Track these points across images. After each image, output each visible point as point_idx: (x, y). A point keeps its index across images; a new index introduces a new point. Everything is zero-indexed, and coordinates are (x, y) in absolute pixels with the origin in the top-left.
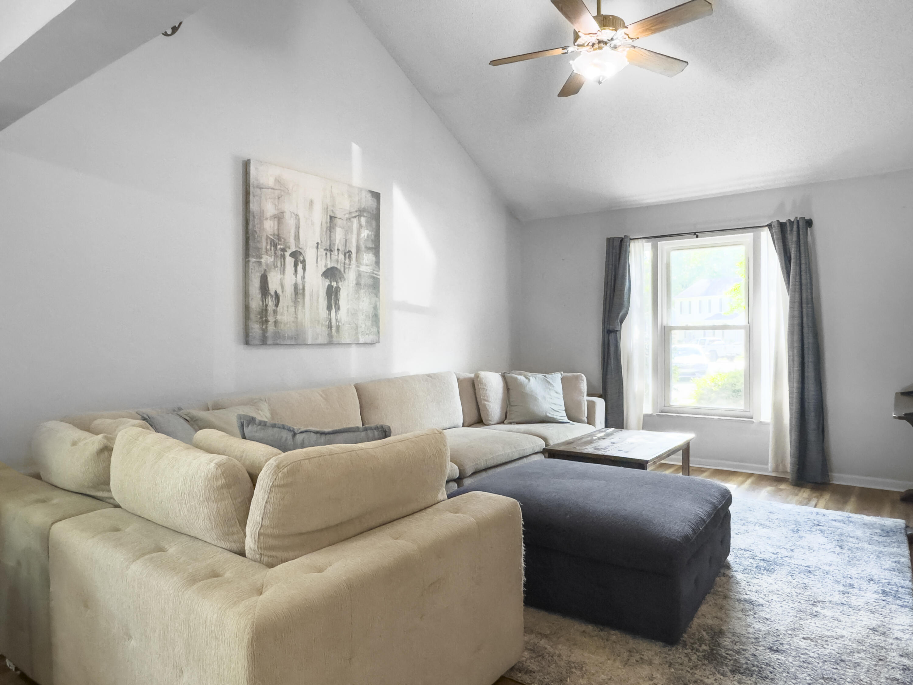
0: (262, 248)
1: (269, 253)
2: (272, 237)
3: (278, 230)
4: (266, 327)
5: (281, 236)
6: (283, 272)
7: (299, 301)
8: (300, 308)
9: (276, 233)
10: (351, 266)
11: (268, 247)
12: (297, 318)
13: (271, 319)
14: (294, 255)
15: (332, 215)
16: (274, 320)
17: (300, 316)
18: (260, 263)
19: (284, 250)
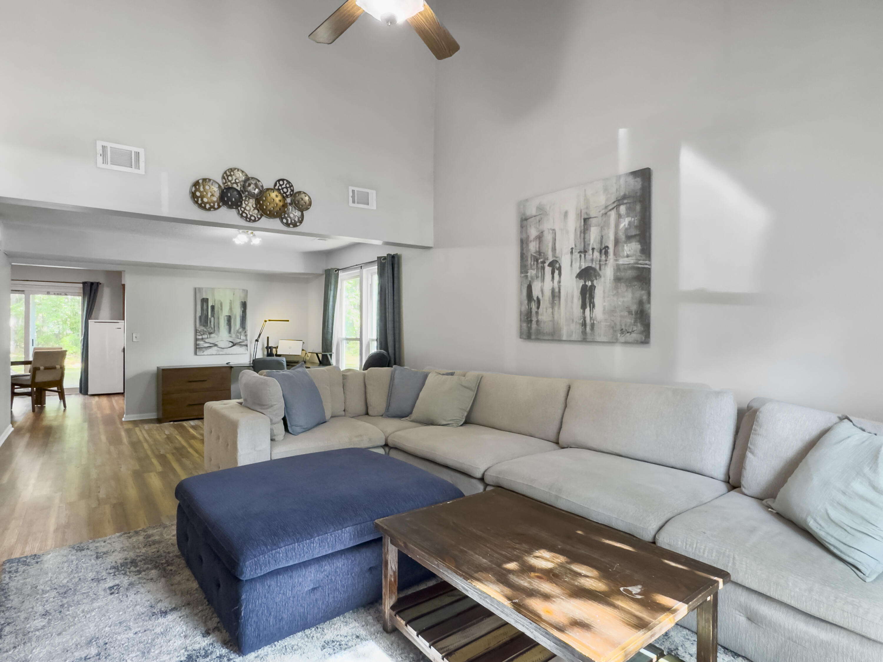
0: (528, 265)
1: (533, 267)
2: (535, 255)
3: (539, 247)
4: (531, 325)
5: (542, 251)
6: (543, 280)
7: (555, 303)
8: (556, 308)
9: (538, 250)
10: (607, 262)
11: (532, 263)
12: (553, 317)
13: (534, 319)
14: (551, 264)
15: (586, 217)
16: (536, 320)
17: (556, 317)
18: (526, 277)
19: (544, 262)
